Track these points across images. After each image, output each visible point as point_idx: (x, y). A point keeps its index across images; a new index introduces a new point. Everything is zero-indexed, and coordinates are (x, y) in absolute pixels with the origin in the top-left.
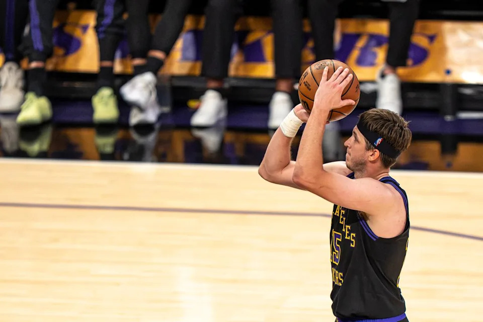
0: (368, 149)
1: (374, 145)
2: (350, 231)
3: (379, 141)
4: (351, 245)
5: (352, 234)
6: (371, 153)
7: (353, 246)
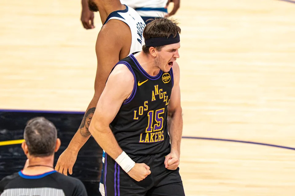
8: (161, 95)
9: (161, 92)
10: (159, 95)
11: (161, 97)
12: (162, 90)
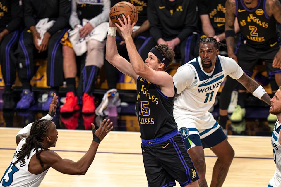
0: (159, 62)
1: (161, 61)
2: (155, 98)
3: (164, 59)
4: (156, 104)
5: (156, 99)
6: (160, 65)
7: (158, 104)
8: (145, 92)
9: (145, 90)
10: (143, 91)
11: (145, 93)
12: (146, 89)
